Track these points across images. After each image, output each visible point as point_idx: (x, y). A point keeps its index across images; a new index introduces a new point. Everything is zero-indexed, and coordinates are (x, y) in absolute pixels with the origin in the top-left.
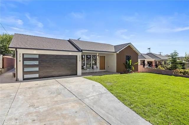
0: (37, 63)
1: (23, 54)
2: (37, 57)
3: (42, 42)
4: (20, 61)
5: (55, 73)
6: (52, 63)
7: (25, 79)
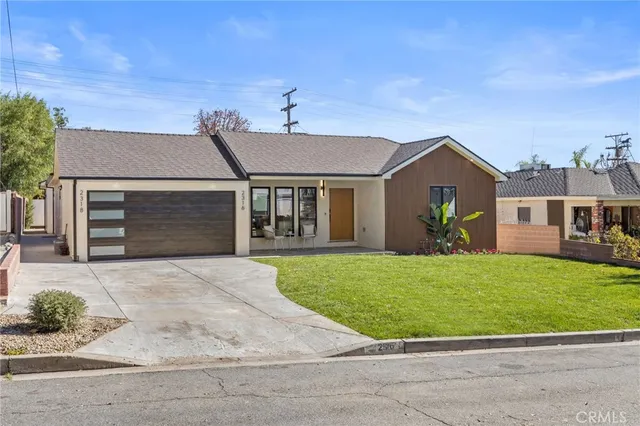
0: (119, 214)
1: (88, 192)
2: (121, 198)
3: (131, 153)
4: (82, 210)
5: (169, 246)
6: (160, 216)
7: (92, 259)
